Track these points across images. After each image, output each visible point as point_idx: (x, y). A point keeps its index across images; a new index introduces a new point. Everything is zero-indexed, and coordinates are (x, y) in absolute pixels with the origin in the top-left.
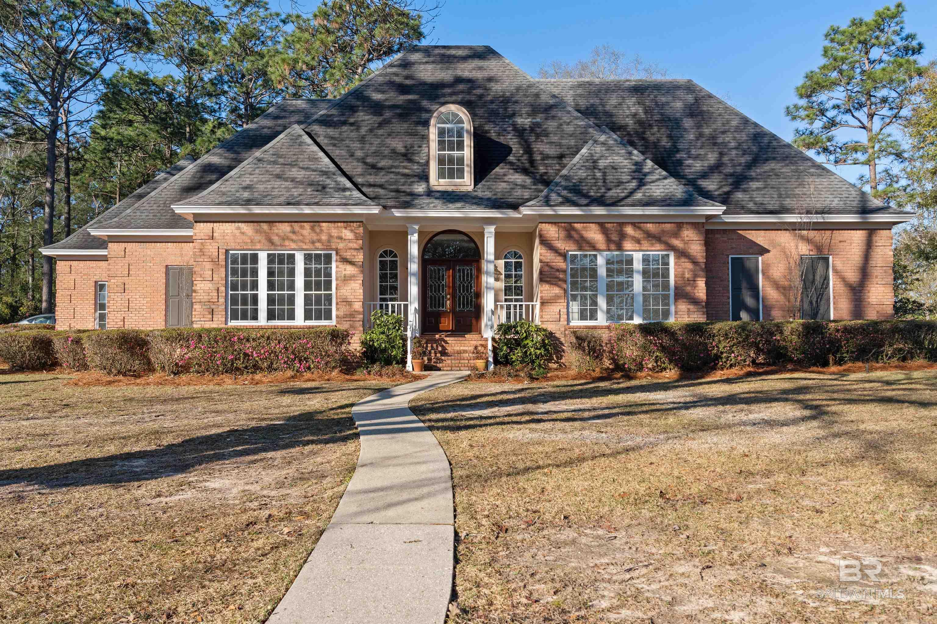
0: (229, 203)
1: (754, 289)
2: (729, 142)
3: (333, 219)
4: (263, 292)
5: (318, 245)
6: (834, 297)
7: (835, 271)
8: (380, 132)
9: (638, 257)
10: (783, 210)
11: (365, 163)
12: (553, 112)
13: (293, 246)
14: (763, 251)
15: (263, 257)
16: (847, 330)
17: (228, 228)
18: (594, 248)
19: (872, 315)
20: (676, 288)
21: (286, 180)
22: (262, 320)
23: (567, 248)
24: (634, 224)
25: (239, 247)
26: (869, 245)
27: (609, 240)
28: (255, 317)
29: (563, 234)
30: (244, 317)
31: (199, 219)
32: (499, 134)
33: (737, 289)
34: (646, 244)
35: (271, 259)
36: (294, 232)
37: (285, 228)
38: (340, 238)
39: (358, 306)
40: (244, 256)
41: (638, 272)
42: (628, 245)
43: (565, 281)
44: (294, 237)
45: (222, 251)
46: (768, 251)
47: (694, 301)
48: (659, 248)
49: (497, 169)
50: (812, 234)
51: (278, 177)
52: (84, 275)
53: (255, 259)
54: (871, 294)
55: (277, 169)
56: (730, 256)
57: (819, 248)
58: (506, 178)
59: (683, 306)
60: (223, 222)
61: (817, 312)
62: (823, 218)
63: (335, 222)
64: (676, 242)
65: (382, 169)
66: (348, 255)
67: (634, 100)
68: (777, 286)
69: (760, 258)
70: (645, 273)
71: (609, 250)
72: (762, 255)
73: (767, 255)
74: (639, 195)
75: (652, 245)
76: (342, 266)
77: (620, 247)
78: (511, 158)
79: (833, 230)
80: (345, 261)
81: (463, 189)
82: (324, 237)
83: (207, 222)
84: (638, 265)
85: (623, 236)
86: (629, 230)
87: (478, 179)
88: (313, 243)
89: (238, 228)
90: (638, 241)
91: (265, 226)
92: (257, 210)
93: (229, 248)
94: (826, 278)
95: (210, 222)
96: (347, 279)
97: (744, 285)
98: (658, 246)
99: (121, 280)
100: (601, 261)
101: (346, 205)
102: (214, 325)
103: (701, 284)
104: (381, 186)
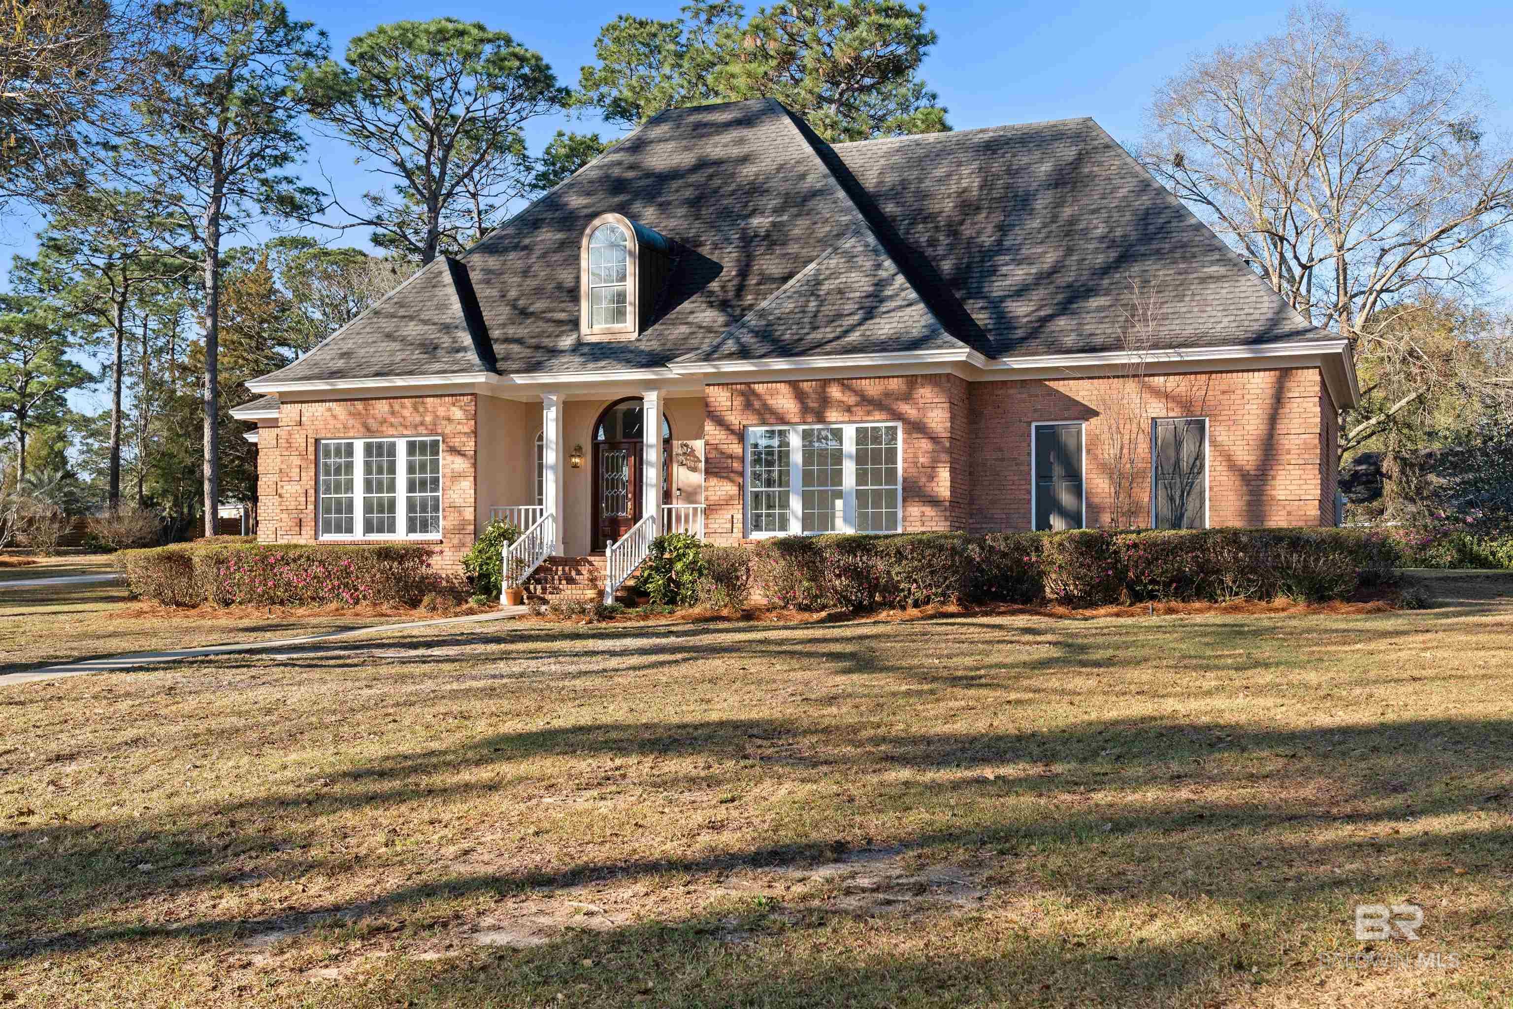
0: (319, 377)
1: (1074, 476)
2: (1096, 228)
3: (439, 393)
4: (358, 495)
5: (421, 430)
6: (1211, 489)
7: (1213, 443)
9: (849, 432)
11: (514, 307)
12: (811, 204)
13: (391, 431)
14: (1088, 413)
15: (359, 446)
17: (319, 409)
18: (782, 420)
19: (1278, 520)
20: (905, 480)
21: (395, 340)
22: (358, 534)
23: (744, 422)
24: (841, 382)
25: (331, 435)
26: (1279, 399)
27: (805, 409)
28: (350, 530)
29: (738, 402)
30: (339, 530)
31: (286, 399)
32: (715, 246)
33: (1044, 475)
34: (859, 412)
35: (368, 448)
36: (393, 413)
37: (382, 407)
38: (449, 419)
39: (469, 514)
40: (337, 447)
41: (850, 457)
42: (833, 415)
43: (742, 474)
44: (393, 419)
45: (311, 441)
46: (1096, 414)
47: (933, 501)
48: (877, 417)
49: (686, 305)
50: (1171, 383)
51: (389, 336)
53: (349, 450)
54: (1276, 483)
55: (388, 325)
56: (1034, 425)
57: (1186, 405)
58: (691, 319)
59: (915, 510)
60: (312, 402)
61: (1182, 515)
62: (1179, 354)
63: (441, 396)
64: (906, 409)
65: (532, 313)
66: (456, 442)
67: (975, 165)
68: (1104, 468)
69: (1084, 426)
70: (860, 458)
71: (805, 423)
72: (1086, 419)
73: (1094, 421)
74: (854, 337)
75: (869, 413)
76: (450, 458)
77: (821, 419)
78: (714, 285)
79: (1211, 373)
80: (454, 451)
81: (623, 338)
82: (428, 419)
83: (294, 403)
84: (849, 445)
85: (825, 402)
86: (835, 392)
87: (644, 323)
88: (416, 427)
89: (330, 409)
90: (849, 409)
91: (359, 406)
92: (342, 384)
93: (319, 436)
94: (1199, 457)
95: (297, 402)
96: (456, 477)
97: (1058, 470)
98: (877, 415)
100: (795, 441)
102: (302, 541)
103: (944, 475)
104: (519, 341)
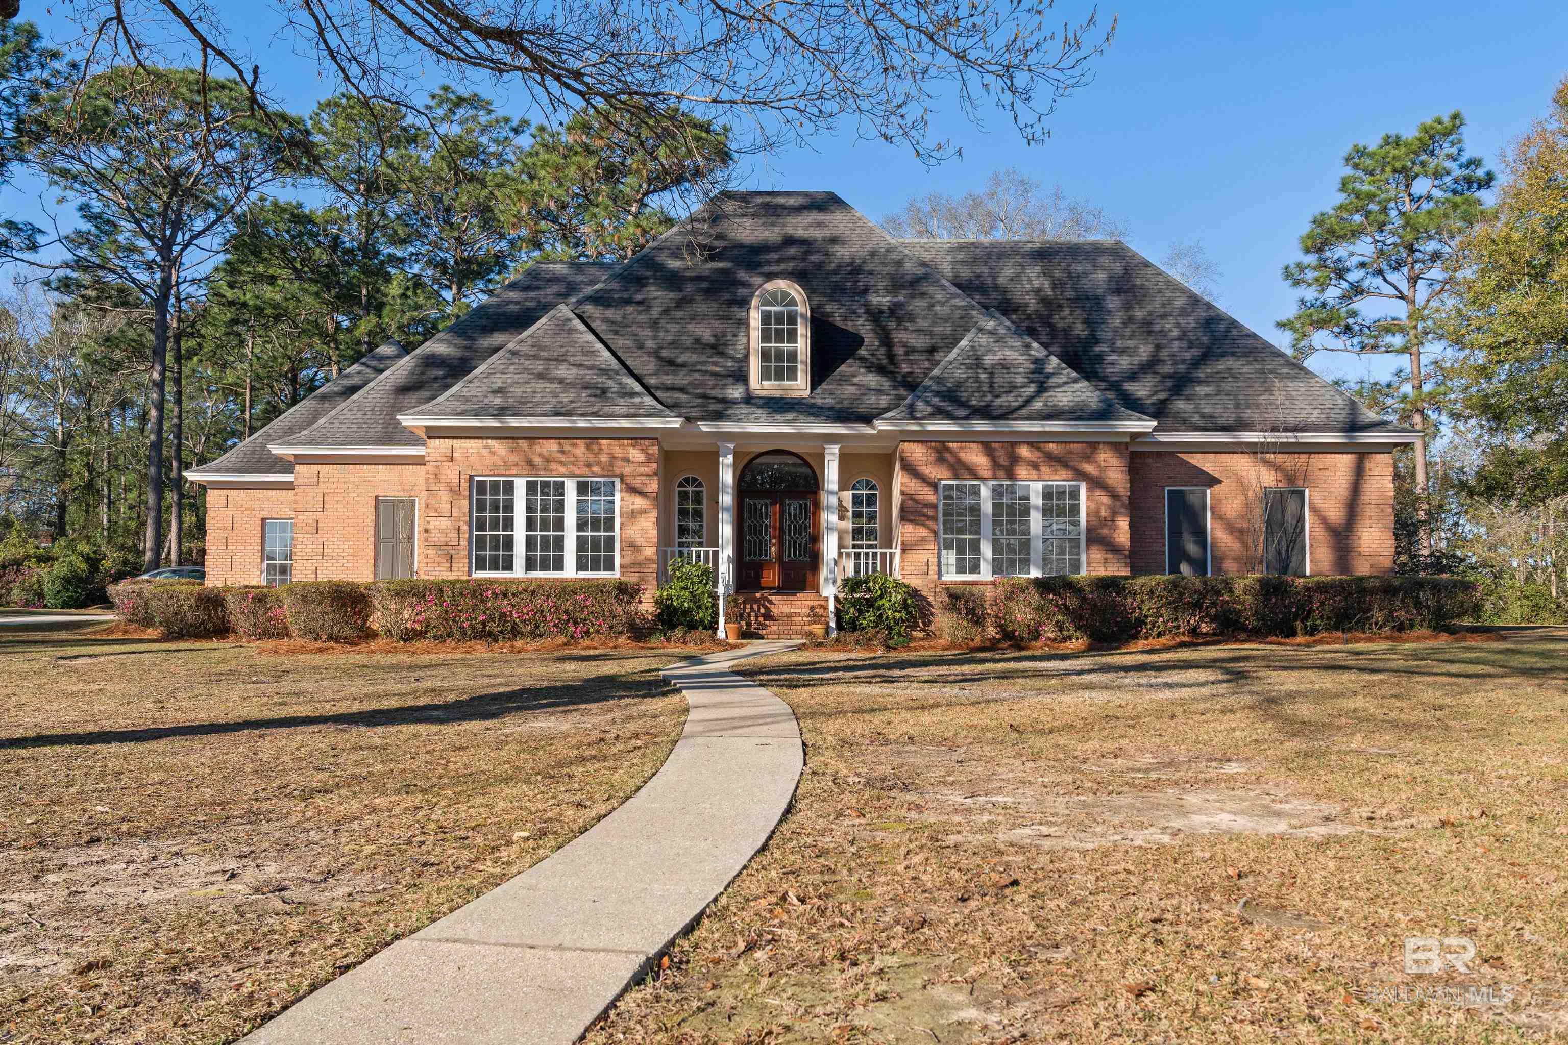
0: (476, 414)
1: (1200, 533)
2: (1170, 331)
3: (617, 435)
4: (520, 533)
5: (596, 469)
6: (1311, 545)
7: (1313, 509)
8: (679, 314)
9: (1036, 489)
10: (1242, 425)
11: (660, 358)
12: (924, 287)
13: (562, 470)
14: (1213, 481)
15: (520, 485)
16: (1322, 588)
17: (472, 446)
18: (976, 476)
19: (1362, 569)
20: (1089, 530)
21: (551, 380)
22: (519, 571)
23: (938, 476)
24: (1031, 444)
25: (487, 472)
26: (1359, 474)
27: (995, 464)
28: (509, 566)
29: (933, 456)
30: (494, 566)
31: (434, 433)
32: (845, 319)
33: (1175, 534)
34: (1045, 470)
35: (531, 487)
36: (562, 452)
37: (551, 446)
38: (628, 460)
39: (650, 552)
40: (495, 485)
41: (1036, 508)
42: (1022, 471)
43: (935, 520)
44: (563, 458)
45: (465, 477)
46: (1219, 482)
47: (1112, 548)
48: (1065, 477)
49: (843, 368)
50: (1280, 458)
51: (541, 376)
52: (247, 509)
53: (509, 487)
54: (1362, 542)
55: (539, 366)
56: (1167, 489)
57: (1290, 478)
58: (855, 380)
59: (1097, 554)
60: (466, 438)
61: (1288, 565)
62: (1296, 437)
63: (619, 439)
64: (1090, 469)
65: (683, 365)
66: (637, 482)
67: (1038, 269)
68: (1231, 528)
69: (1208, 491)
70: (1047, 512)
71: (996, 479)
72: (1210, 486)
73: (1217, 487)
74: (1038, 405)
75: (1056, 472)
76: (629, 498)
77: (1011, 475)
78: (862, 352)
79: (1310, 453)
80: (633, 490)
81: (796, 394)
82: (604, 459)
83: (444, 438)
84: (1036, 500)
85: (1015, 459)
86: (1024, 451)
87: (815, 383)
88: (589, 466)
89: (486, 447)
90: (1035, 466)
91: (523, 444)
92: (514, 422)
93: (473, 473)
94: (1300, 519)
95: (448, 438)
96: (633, 515)
97: (1185, 527)
98: (1064, 474)
99: (311, 517)
100: (985, 492)
101: (634, 416)
102: (452, 576)
103: (1123, 524)
104: (682, 390)
